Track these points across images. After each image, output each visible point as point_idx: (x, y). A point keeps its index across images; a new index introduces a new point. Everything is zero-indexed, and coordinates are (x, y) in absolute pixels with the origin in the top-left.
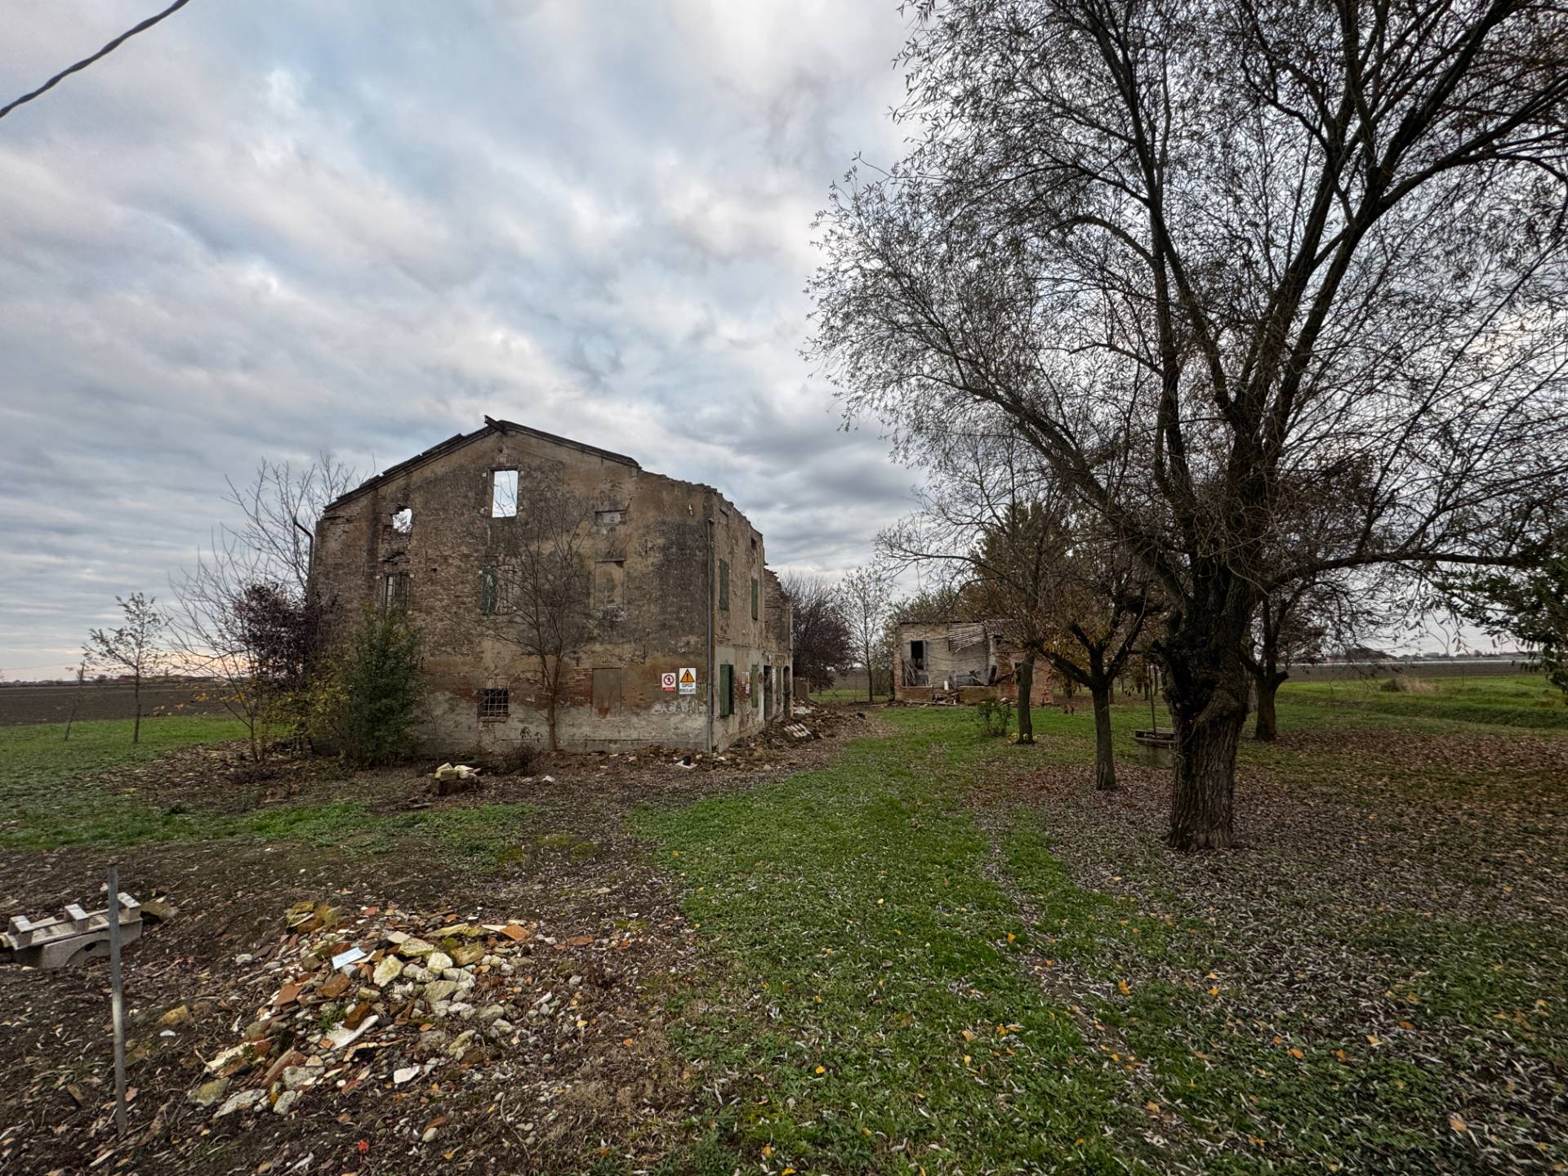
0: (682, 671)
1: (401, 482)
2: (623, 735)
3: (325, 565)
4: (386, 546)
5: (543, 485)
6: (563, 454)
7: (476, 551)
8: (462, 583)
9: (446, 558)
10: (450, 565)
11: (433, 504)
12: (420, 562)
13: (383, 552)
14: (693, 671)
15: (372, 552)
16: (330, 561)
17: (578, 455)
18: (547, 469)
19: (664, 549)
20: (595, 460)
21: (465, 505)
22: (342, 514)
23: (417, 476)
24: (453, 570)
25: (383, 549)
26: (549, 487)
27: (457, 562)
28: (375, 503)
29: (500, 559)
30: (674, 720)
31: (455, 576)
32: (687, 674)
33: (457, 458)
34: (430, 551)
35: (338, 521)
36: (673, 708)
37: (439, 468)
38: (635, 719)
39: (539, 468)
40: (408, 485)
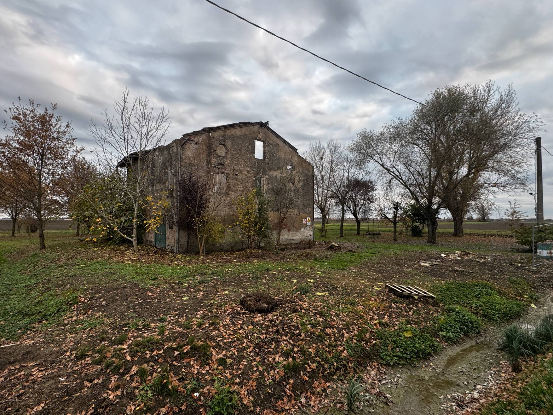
0: (308, 218)
1: (221, 132)
2: (295, 238)
3: (185, 162)
4: (215, 160)
5: (273, 151)
6: (278, 141)
7: (253, 170)
8: (248, 182)
9: (241, 171)
10: (243, 174)
11: (235, 147)
12: (231, 170)
13: (214, 162)
14: (310, 218)
15: (209, 161)
16: (187, 161)
17: (282, 143)
18: (274, 145)
19: (304, 181)
20: (287, 147)
21: (248, 151)
22: (194, 140)
23: (228, 132)
24: (244, 176)
25: (214, 161)
26: (275, 152)
27: (246, 173)
28: (209, 138)
29: (261, 175)
30: (306, 232)
31: (245, 179)
32: (309, 219)
33: (244, 130)
34: (235, 166)
35: (191, 142)
36: (306, 229)
37: (237, 132)
38: (297, 233)
39: (272, 144)
40: (224, 136)
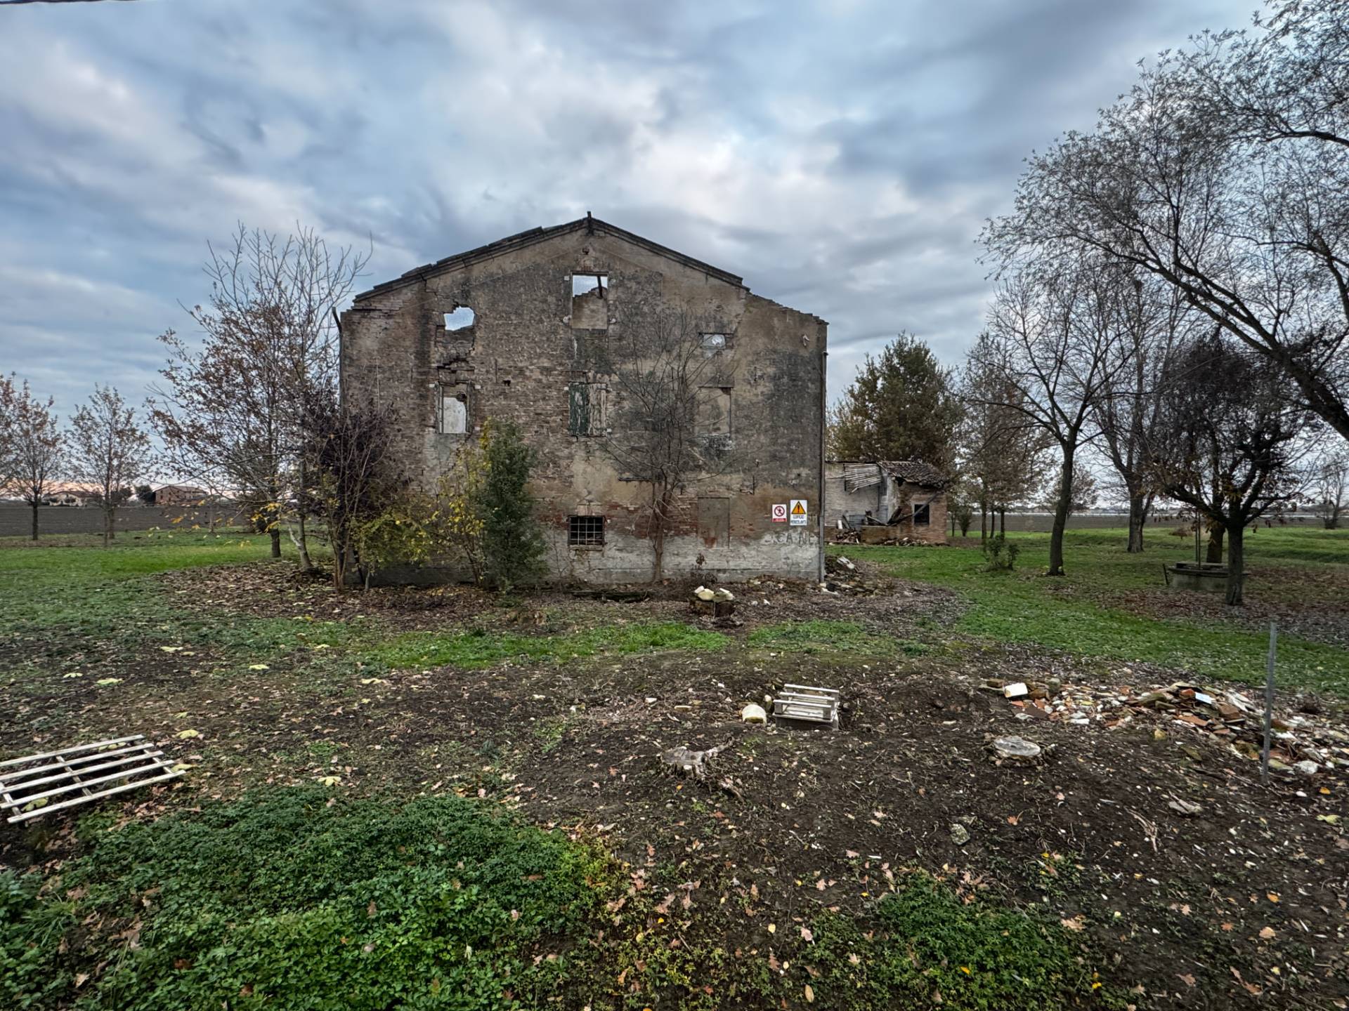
0: (793, 503)
1: (457, 275)
2: (732, 565)
3: (358, 367)
4: (441, 349)
5: (639, 298)
6: (661, 264)
7: (561, 364)
8: (544, 399)
9: (521, 371)
10: (528, 378)
11: (501, 306)
12: (488, 372)
13: (437, 356)
14: (804, 503)
15: (423, 356)
16: (365, 362)
17: (679, 267)
18: (643, 280)
19: (775, 379)
20: (699, 276)
21: (543, 311)
22: (379, 306)
23: (479, 270)
24: (531, 385)
25: (437, 354)
26: (646, 300)
27: (537, 375)
28: (423, 295)
29: (590, 375)
30: (784, 550)
31: (535, 391)
32: (799, 506)
33: (530, 255)
34: (500, 360)
35: (372, 314)
36: (784, 539)
37: (508, 263)
38: (744, 549)
39: (633, 278)
40: (466, 282)
